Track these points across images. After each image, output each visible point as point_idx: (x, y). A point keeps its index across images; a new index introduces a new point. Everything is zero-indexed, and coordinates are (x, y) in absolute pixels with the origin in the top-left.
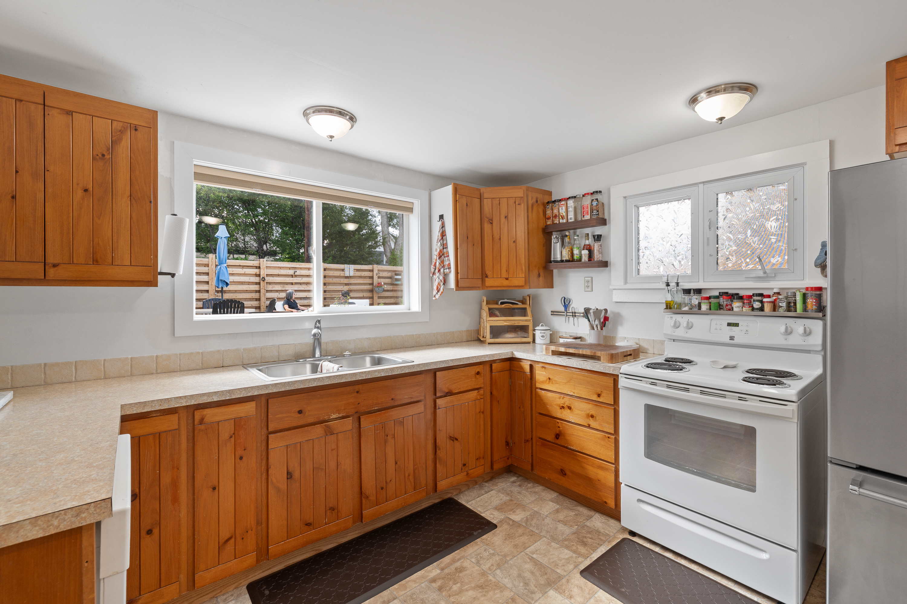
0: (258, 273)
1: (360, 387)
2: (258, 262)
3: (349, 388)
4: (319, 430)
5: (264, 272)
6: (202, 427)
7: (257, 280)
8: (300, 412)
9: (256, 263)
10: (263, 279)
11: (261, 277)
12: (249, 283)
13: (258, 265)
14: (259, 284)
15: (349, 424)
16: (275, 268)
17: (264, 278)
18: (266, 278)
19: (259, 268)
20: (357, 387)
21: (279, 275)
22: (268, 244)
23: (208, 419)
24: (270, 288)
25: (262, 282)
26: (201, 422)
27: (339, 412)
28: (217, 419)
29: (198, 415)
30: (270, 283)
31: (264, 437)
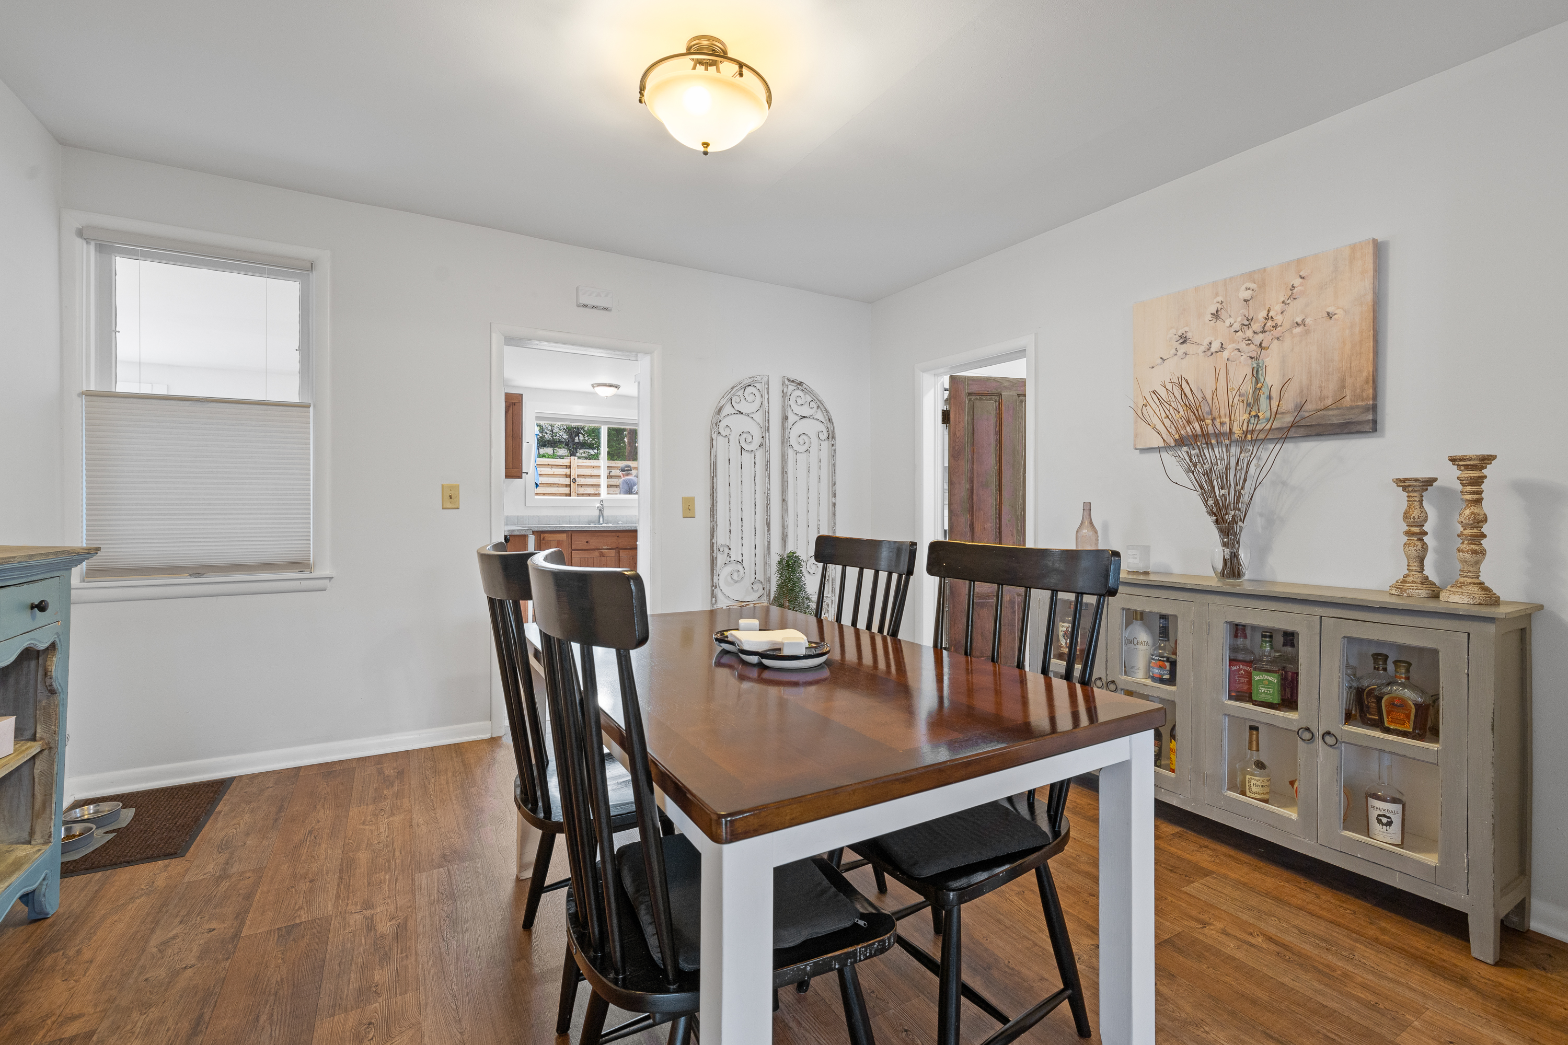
0: (568, 474)
1: (620, 534)
2: (568, 460)
3: (614, 534)
4: (596, 553)
5: (574, 473)
6: (544, 542)
7: (567, 481)
8: (587, 542)
9: (565, 462)
10: (574, 481)
11: (572, 478)
12: (558, 485)
13: (568, 464)
14: (569, 486)
15: (613, 553)
16: (587, 467)
17: (574, 479)
18: (577, 479)
19: (570, 467)
20: (618, 534)
21: (591, 476)
22: (581, 436)
23: (546, 538)
24: (581, 491)
25: (572, 484)
26: (543, 539)
27: (607, 545)
28: (550, 539)
29: (542, 536)
30: (581, 486)
31: (570, 552)
